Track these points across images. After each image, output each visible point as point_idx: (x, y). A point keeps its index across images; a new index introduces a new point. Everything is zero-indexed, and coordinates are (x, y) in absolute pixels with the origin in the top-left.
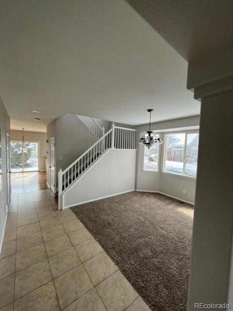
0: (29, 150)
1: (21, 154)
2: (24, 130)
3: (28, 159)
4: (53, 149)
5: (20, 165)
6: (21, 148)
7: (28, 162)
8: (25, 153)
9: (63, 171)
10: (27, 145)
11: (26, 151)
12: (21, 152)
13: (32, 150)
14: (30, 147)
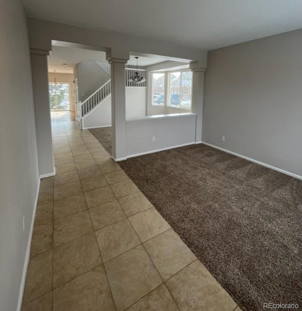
0: (62, 92)
1: (54, 96)
2: (56, 72)
3: (61, 102)
4: (77, 88)
5: (54, 107)
6: (54, 90)
7: (62, 104)
8: (58, 95)
9: (82, 102)
10: (60, 87)
11: (59, 93)
12: (54, 94)
13: (65, 92)
14: (62, 89)
